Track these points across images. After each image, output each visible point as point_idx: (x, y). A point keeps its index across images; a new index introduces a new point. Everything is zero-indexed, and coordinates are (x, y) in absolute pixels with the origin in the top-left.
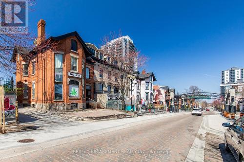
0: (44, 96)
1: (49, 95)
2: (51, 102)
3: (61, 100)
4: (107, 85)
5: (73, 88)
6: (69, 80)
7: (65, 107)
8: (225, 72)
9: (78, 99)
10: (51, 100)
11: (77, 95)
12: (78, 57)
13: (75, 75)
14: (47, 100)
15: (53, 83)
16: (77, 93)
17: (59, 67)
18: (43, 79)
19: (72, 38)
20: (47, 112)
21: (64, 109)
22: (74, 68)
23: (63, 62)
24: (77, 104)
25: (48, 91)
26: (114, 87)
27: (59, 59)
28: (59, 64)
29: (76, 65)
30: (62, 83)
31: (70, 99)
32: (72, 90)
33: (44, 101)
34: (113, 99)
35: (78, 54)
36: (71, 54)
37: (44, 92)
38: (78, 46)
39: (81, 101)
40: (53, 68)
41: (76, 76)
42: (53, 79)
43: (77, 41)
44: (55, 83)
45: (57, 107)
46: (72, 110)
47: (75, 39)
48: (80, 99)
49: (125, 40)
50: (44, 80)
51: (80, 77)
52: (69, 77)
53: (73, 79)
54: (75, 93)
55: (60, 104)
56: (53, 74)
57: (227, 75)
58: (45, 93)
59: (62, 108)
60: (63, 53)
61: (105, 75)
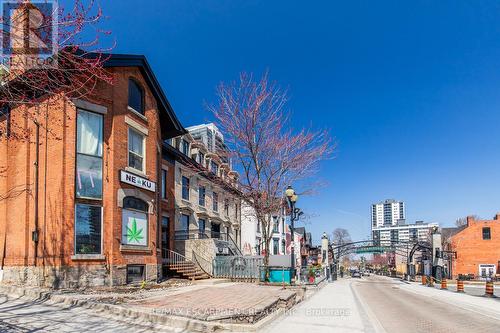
0: (32, 243)
1: (54, 240)
2: (63, 263)
3: (97, 257)
4: (197, 219)
5: (131, 220)
6: (122, 194)
7: (110, 278)
8: (377, 206)
9: (145, 253)
10: (62, 256)
11: (143, 242)
12: (145, 131)
13: (138, 182)
14: (46, 255)
15: (70, 202)
16: (144, 234)
17: (92, 151)
18: (32, 187)
19: (131, 75)
20: (48, 297)
21: (106, 284)
22: (134, 161)
23: (105, 138)
24: (142, 268)
25: (51, 228)
26: (212, 223)
27: (91, 127)
28: (90, 143)
29: (141, 152)
30: (101, 202)
31: (123, 253)
32: (130, 225)
33: (31, 260)
34: (224, 252)
35: (146, 123)
36: (128, 120)
37: (32, 228)
38: (148, 101)
39: (154, 257)
40: (70, 152)
41: (141, 185)
42: (70, 187)
43: (145, 85)
44: (76, 200)
45: (83, 279)
46: (130, 287)
47: (140, 78)
48: (150, 254)
49: (209, 132)
50: (34, 192)
51: (153, 188)
52: (124, 185)
53: (132, 193)
54: (137, 234)
55: (92, 267)
56: (70, 172)
57: (380, 209)
58: (37, 232)
59: (97, 281)
60: (104, 110)
61: (194, 195)
